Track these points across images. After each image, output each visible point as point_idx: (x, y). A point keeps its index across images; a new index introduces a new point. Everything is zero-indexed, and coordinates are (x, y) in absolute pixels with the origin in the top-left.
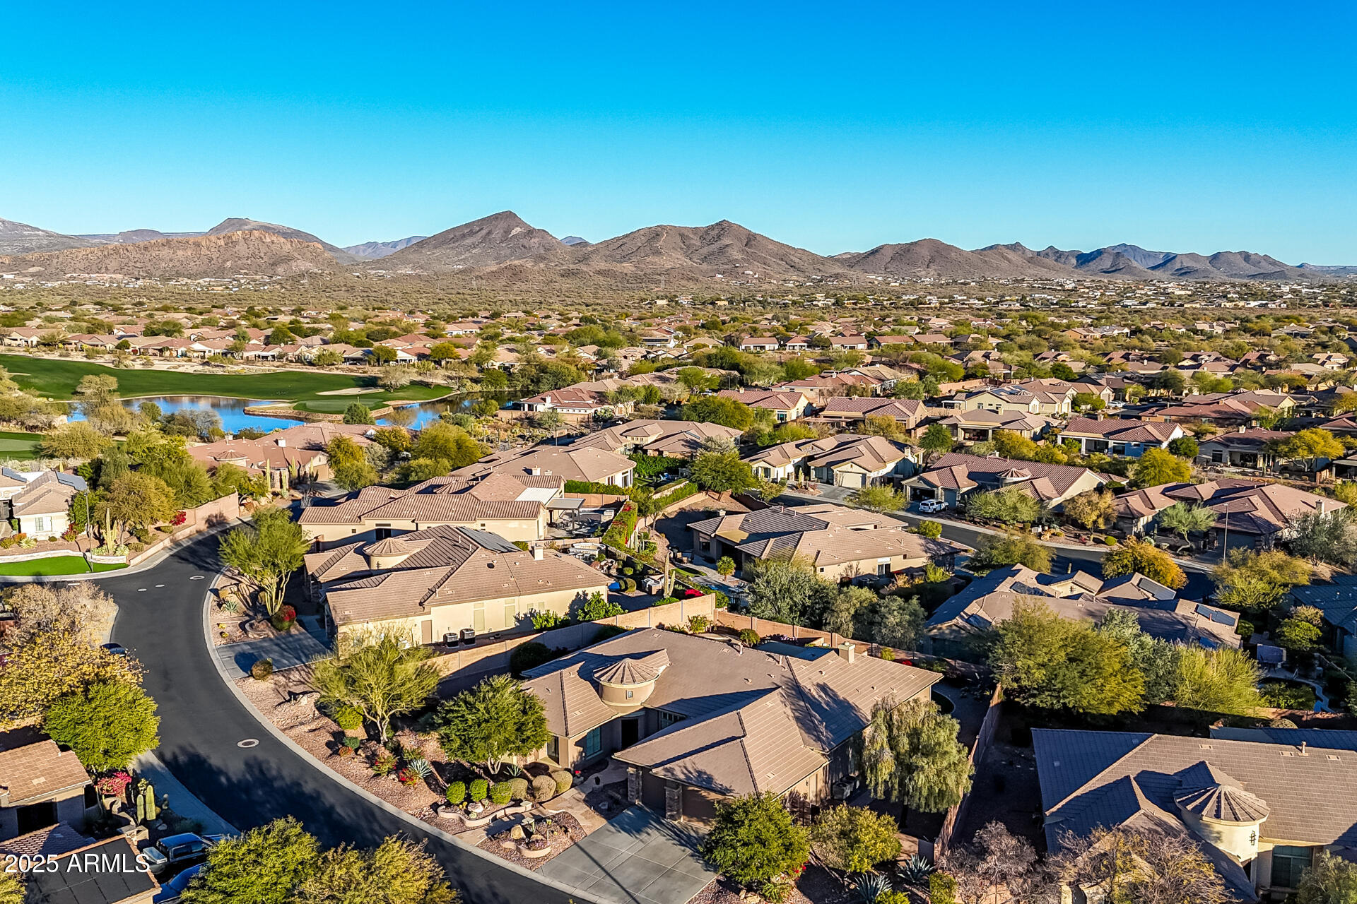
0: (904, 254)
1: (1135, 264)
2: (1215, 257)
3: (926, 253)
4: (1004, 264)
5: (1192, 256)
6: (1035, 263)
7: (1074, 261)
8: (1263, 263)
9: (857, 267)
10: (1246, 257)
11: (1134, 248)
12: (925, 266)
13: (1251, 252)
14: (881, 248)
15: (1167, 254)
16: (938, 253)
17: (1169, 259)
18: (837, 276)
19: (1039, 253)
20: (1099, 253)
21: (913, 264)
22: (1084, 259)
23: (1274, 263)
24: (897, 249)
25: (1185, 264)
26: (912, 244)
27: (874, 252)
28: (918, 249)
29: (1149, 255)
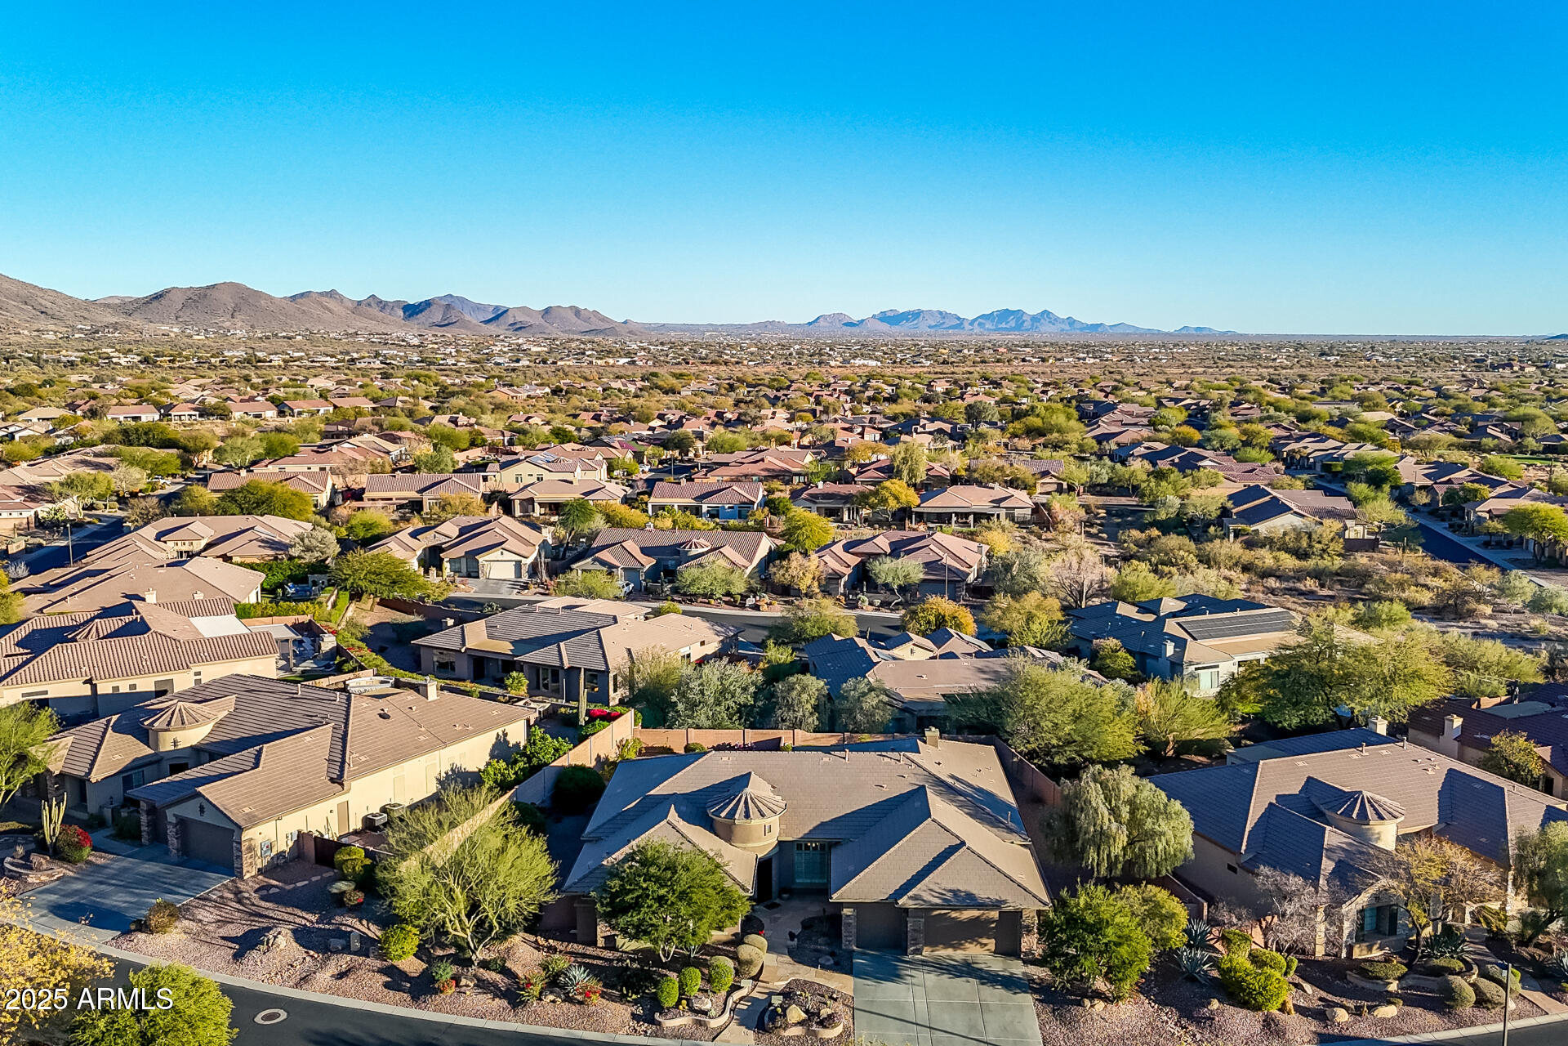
0: (200, 299)
1: (467, 317)
2: (547, 311)
3: (228, 300)
4: (327, 316)
5: (523, 309)
6: (360, 315)
7: (401, 313)
8: (593, 319)
9: (136, 315)
10: (577, 312)
11: (462, 300)
12: (229, 316)
13: (581, 307)
14: (167, 291)
15: (497, 308)
16: (244, 300)
17: (499, 314)
18: (116, 327)
19: (359, 303)
20: (428, 304)
21: (214, 313)
22: (412, 311)
23: (604, 319)
24: (189, 294)
25: (519, 319)
26: (208, 288)
27: (158, 297)
28: (215, 294)
29: (478, 308)
